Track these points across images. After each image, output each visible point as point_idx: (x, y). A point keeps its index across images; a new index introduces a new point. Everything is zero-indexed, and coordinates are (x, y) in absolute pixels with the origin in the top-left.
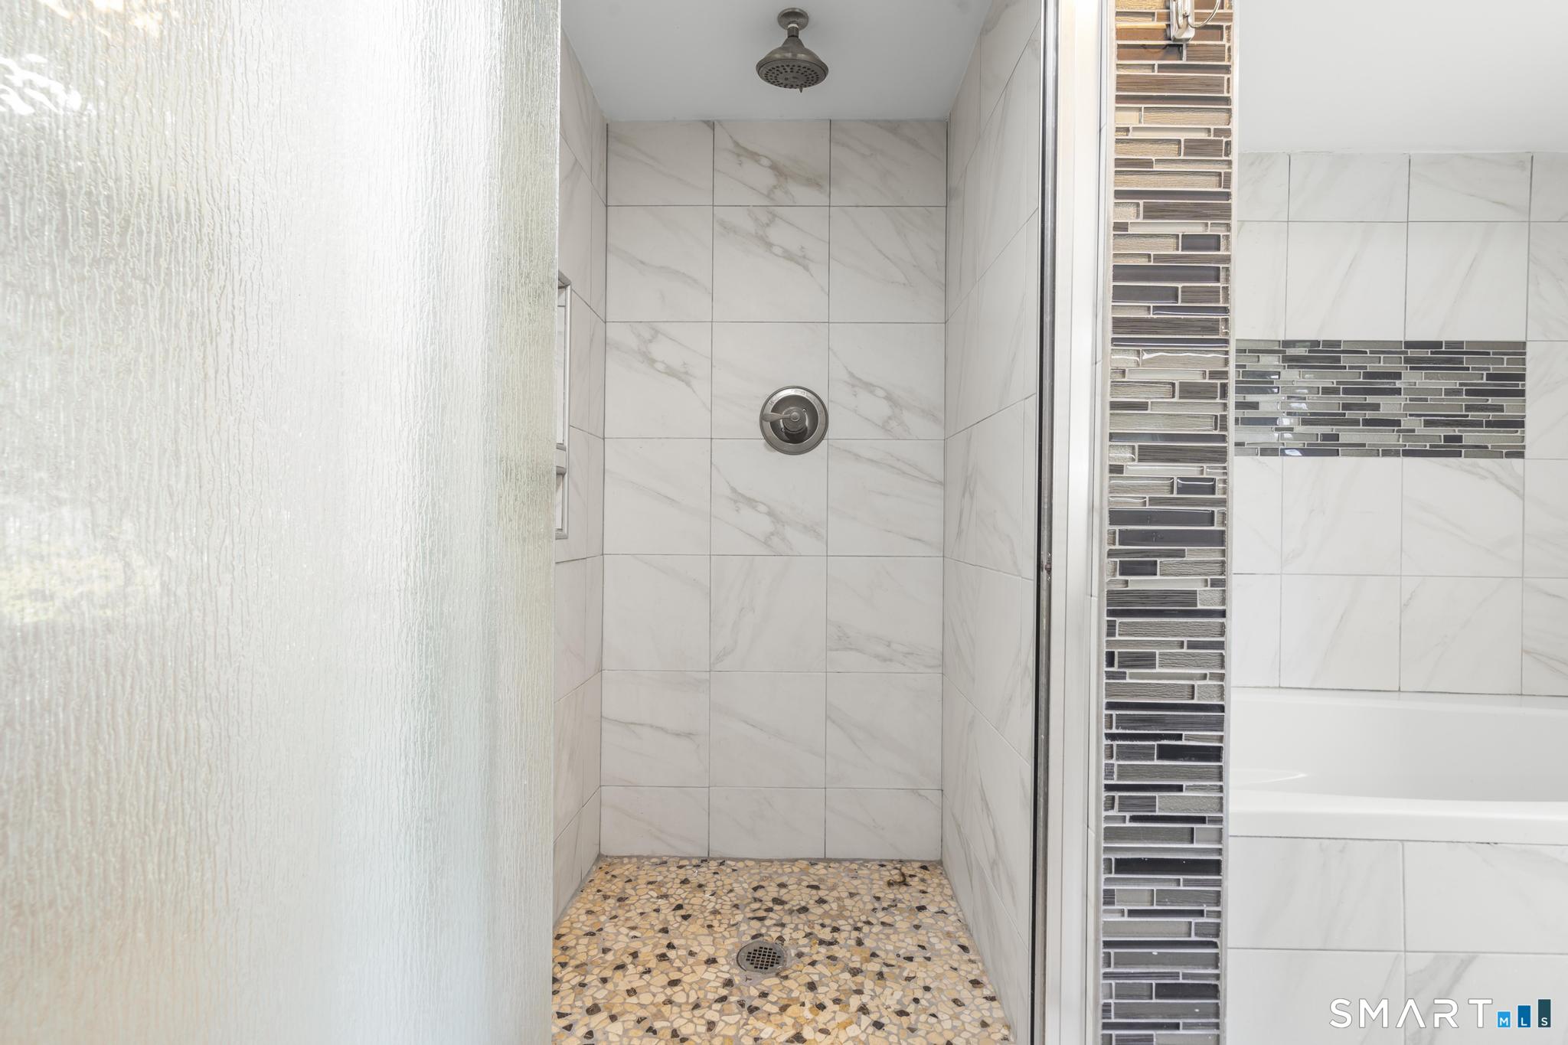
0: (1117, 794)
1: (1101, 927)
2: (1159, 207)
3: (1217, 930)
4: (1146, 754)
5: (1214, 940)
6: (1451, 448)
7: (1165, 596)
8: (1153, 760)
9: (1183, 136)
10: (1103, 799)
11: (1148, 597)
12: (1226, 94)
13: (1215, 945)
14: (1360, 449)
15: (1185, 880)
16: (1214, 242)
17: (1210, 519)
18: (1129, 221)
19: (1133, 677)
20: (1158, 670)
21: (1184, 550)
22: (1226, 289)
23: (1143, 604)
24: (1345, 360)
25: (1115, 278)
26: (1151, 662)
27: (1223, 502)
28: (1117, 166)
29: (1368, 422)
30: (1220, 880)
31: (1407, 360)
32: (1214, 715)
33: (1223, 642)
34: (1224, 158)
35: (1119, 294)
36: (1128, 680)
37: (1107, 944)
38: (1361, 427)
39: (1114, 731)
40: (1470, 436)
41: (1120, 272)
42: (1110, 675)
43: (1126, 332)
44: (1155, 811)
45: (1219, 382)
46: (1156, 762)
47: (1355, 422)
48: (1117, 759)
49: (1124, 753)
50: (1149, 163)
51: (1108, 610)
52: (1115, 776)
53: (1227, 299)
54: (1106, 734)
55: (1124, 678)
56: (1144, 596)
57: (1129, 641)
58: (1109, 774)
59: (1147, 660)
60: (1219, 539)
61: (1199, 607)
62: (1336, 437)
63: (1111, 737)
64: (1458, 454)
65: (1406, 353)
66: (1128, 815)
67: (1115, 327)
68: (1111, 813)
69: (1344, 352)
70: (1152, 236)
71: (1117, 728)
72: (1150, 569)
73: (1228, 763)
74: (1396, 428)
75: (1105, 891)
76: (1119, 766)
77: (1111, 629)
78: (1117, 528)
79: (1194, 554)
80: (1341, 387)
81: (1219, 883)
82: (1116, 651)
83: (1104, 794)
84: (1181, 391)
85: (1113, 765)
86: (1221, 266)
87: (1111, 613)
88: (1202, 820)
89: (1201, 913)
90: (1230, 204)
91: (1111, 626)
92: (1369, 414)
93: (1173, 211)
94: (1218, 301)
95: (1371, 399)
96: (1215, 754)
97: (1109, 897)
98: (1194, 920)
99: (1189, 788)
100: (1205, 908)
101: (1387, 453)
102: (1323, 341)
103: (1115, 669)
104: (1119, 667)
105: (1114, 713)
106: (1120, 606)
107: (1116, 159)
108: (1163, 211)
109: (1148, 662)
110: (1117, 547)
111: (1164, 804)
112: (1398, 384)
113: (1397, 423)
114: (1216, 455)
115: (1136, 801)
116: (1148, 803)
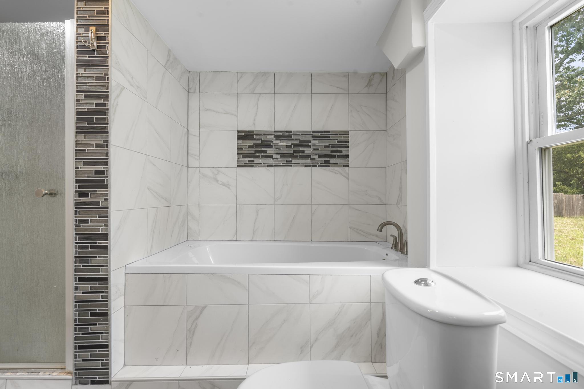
0: (78, 259)
1: (74, 297)
2: (88, 95)
3: (107, 297)
4: (87, 247)
5: (107, 300)
6: (326, 164)
7: (91, 203)
8: (89, 249)
9: (95, 76)
10: (74, 261)
11: (86, 203)
12: (107, 64)
13: (107, 301)
14: (298, 164)
15: (98, 283)
16: (104, 105)
17: (103, 181)
18: (80, 99)
19: (83, 226)
20: (90, 224)
21: (96, 190)
22: (107, 118)
23: (85, 205)
24: (294, 137)
25: (77, 115)
26: (88, 222)
27: (107, 177)
28: (77, 84)
29: (301, 156)
30: (108, 283)
31: (313, 137)
32: (106, 237)
33: (108, 216)
34: (107, 82)
35: (78, 119)
36: (81, 227)
37: (76, 302)
38: (299, 158)
39: (78, 241)
40: (332, 161)
41: (78, 113)
42: (76, 226)
43: (79, 130)
44: (89, 264)
45: (106, 143)
46: (90, 250)
47: (297, 156)
48: (79, 249)
49: (80, 247)
50: (85, 83)
51: (75, 207)
52: (78, 254)
53: (107, 121)
54: (75, 242)
55: (80, 226)
56: (85, 203)
57: (82, 216)
58: (76, 253)
59: (86, 221)
60: (106, 187)
61: (101, 206)
62: (291, 161)
63: (76, 243)
64: (329, 166)
65: (312, 134)
66: (81, 265)
67: (76, 128)
68: (76, 265)
69: (293, 134)
70: (88, 103)
71: (78, 240)
72: (87, 196)
73: (110, 250)
74: (310, 158)
75: (75, 287)
76: (79, 251)
77: (76, 213)
78: (78, 184)
79: (99, 191)
80: (292, 145)
81: (107, 284)
82: (78, 219)
83: (74, 259)
84: (95, 146)
85: (77, 251)
86: (106, 111)
87: (76, 208)
88: (102, 266)
89: (103, 292)
90: (108, 94)
91: (76, 212)
92: (301, 154)
93: (92, 96)
94: (105, 121)
95: (302, 149)
96: (106, 247)
97: (76, 288)
98: (101, 294)
99: (99, 257)
100: (104, 291)
101: (307, 166)
102: (287, 131)
103: (77, 224)
104: (79, 223)
105: (77, 236)
106: (78, 206)
107: (76, 82)
108: (90, 96)
109: (87, 222)
110: (78, 189)
111: (93, 262)
112: (310, 144)
113: (310, 156)
114: (105, 164)
115: (83, 261)
116: (88, 262)
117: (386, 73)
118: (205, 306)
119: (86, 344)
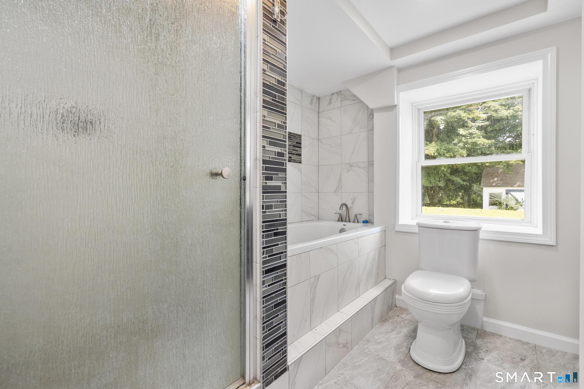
0: (265, 250)
1: (262, 292)
2: (272, 68)
3: (286, 284)
4: (271, 236)
5: (285, 287)
7: (275, 187)
9: (277, 50)
10: (262, 252)
11: (271, 187)
12: (285, 42)
15: (279, 272)
16: (283, 83)
17: (283, 164)
18: (266, 70)
19: (268, 212)
20: (273, 210)
21: (278, 173)
22: (286, 98)
23: (270, 190)
25: (263, 87)
27: (285, 159)
28: (263, 50)
30: (286, 269)
32: (285, 222)
33: (286, 200)
34: (285, 60)
35: (264, 92)
37: (263, 297)
39: (265, 230)
41: (264, 85)
42: (263, 212)
43: (265, 104)
44: (273, 253)
45: (285, 125)
46: (273, 238)
48: (265, 239)
49: (266, 236)
50: (270, 53)
51: (262, 192)
52: (265, 244)
53: (286, 101)
54: (262, 231)
55: (266, 213)
57: (268, 201)
58: (263, 244)
59: (271, 207)
60: (285, 170)
61: (281, 190)
66: (267, 256)
67: (263, 102)
68: (264, 256)
70: (272, 77)
72: (271, 179)
73: (287, 235)
75: (263, 281)
77: (263, 198)
78: (264, 165)
79: (280, 175)
82: (264, 205)
83: (262, 250)
84: (277, 126)
85: (264, 241)
86: (285, 91)
88: (282, 253)
89: (282, 280)
90: (286, 75)
91: (263, 196)
93: (275, 71)
94: (284, 101)
96: (285, 233)
97: (264, 283)
98: (281, 282)
99: (280, 244)
100: (283, 278)
103: (264, 210)
105: (264, 224)
106: (265, 190)
107: (263, 48)
108: (273, 70)
110: (264, 171)
111: (275, 250)
114: (283, 146)
115: (269, 251)
116: (272, 251)
117: (319, 98)
118: (320, 275)
119: (271, 340)
